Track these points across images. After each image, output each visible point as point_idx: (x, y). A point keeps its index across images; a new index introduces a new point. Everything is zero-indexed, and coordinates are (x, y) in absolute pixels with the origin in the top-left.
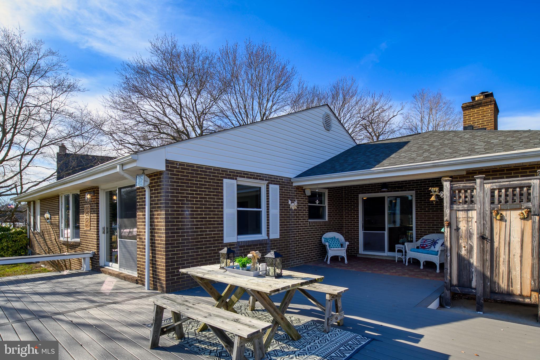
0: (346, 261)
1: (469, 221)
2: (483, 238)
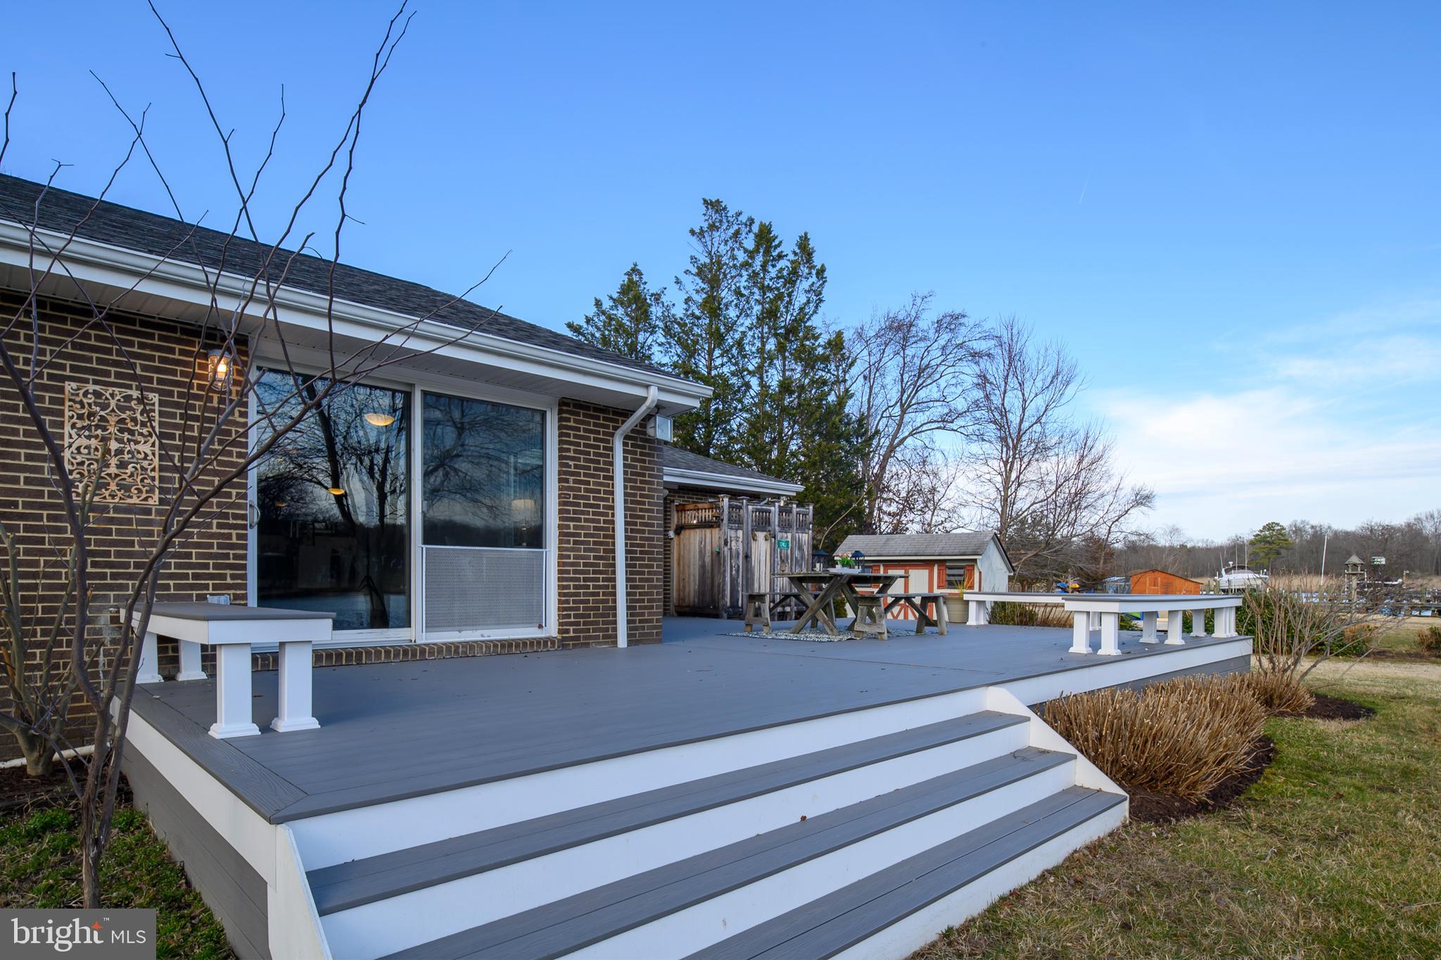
1: (737, 541)
2: (747, 557)
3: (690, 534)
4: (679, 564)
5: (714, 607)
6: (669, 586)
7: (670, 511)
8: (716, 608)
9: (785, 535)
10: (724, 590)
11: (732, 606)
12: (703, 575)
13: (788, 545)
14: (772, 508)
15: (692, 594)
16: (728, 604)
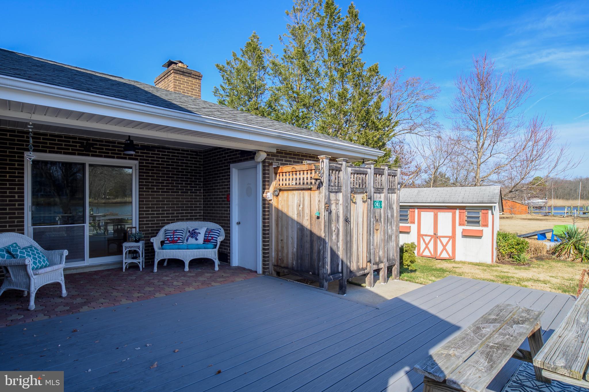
0: (64, 292)
1: (337, 204)
2: (347, 221)
3: (288, 195)
4: (277, 225)
5: (314, 274)
6: (268, 245)
7: (268, 174)
8: (316, 274)
9: (378, 195)
10: (324, 258)
11: (332, 273)
12: (302, 239)
13: (381, 204)
14: (369, 170)
15: (290, 256)
16: (329, 271)
